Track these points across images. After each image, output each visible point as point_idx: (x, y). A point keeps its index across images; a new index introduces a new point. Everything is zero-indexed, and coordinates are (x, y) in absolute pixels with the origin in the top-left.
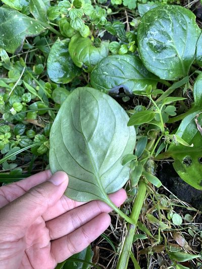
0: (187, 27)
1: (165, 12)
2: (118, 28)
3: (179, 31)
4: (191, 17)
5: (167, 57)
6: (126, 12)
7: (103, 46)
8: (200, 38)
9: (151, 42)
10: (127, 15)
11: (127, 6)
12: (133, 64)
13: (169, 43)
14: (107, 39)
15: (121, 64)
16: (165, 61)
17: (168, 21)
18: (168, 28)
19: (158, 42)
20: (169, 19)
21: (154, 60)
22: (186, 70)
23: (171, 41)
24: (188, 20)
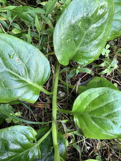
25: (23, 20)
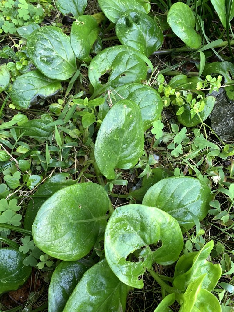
0: (60, 39)
1: (40, 34)
2: (8, 53)
3: (56, 43)
4: (58, 30)
5: (58, 64)
6: (10, 37)
7: (2, 69)
8: (71, 42)
9: (42, 59)
10: (12, 39)
11: (8, 32)
12: (37, 77)
13: (54, 54)
14: (4, 63)
15: (29, 80)
16: (58, 67)
17: (45, 40)
18: (48, 45)
19: (47, 57)
20: (45, 38)
21: (51, 70)
22: (75, 67)
23: (55, 52)
24: (58, 34)
25: (33, 137)
